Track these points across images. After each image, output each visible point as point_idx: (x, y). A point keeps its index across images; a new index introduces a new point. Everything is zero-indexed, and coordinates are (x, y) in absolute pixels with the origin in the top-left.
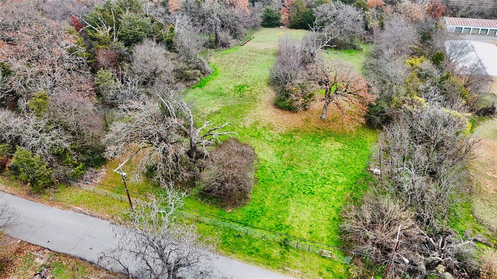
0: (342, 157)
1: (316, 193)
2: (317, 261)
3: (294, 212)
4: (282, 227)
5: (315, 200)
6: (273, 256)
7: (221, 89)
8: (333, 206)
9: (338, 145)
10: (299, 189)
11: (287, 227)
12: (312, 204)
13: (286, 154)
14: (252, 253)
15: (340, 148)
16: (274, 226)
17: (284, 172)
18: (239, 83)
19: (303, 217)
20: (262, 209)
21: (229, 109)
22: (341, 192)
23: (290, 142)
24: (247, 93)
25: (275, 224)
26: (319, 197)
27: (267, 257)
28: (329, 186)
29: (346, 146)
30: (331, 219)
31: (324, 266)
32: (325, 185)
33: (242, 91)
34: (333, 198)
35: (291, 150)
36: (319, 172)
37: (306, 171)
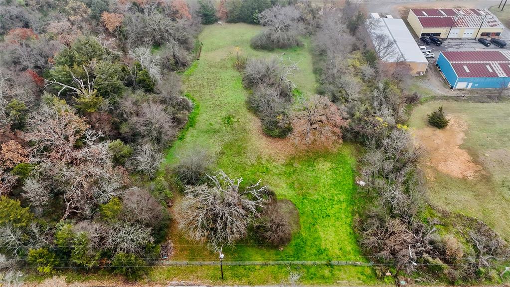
0: (335, 176)
1: (331, 215)
2: (353, 269)
3: (323, 236)
4: (322, 251)
5: (332, 222)
6: (326, 275)
7: (211, 124)
8: (346, 223)
9: (328, 165)
10: (318, 215)
11: (325, 250)
12: (332, 225)
13: (296, 184)
14: (312, 278)
15: (330, 167)
16: (317, 252)
17: (302, 202)
18: (224, 114)
19: (331, 239)
20: (302, 240)
21: (229, 146)
22: (346, 209)
23: (294, 171)
24: (236, 125)
25: (316, 250)
26: (334, 218)
27: (323, 277)
28: (336, 206)
29: (334, 165)
30: (349, 234)
31: (358, 272)
32: (334, 206)
33: (230, 123)
34: (343, 216)
35: (298, 180)
36: (325, 195)
37: (316, 197)
